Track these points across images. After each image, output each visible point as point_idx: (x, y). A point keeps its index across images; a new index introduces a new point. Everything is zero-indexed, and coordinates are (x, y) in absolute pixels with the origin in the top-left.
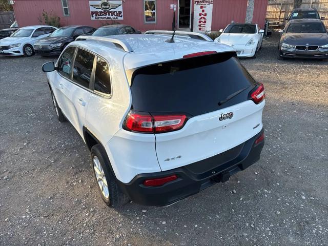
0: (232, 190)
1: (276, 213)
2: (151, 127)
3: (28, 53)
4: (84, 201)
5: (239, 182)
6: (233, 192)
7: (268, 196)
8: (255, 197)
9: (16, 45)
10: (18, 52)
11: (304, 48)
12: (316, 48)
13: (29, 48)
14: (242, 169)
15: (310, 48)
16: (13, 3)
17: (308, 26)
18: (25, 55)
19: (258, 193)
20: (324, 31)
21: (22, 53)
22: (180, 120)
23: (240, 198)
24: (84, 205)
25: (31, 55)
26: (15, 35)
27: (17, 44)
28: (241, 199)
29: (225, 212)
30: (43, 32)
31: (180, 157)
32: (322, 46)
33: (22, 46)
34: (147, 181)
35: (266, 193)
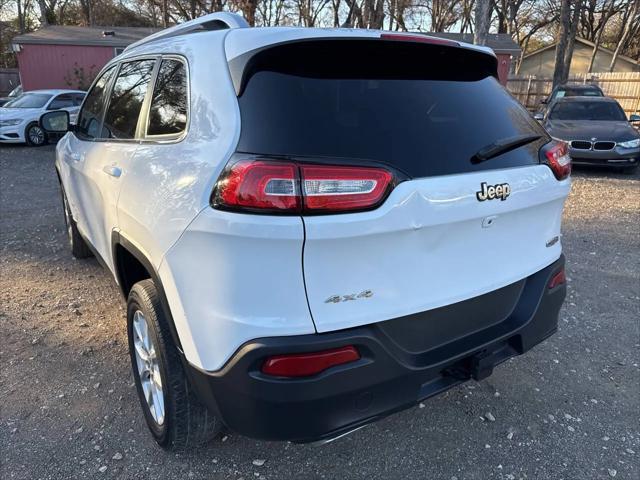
0: (483, 412)
1: (606, 472)
2: (294, 194)
3: (36, 140)
4: (100, 433)
5: (497, 394)
6: (487, 419)
7: (576, 429)
8: (544, 430)
9: (12, 122)
10: (16, 135)
11: (587, 146)
12: (610, 146)
13: (37, 130)
14: (520, 351)
15: (598, 146)
16: (19, 50)
17: (591, 107)
18: (29, 144)
19: (549, 421)
20: (622, 117)
21: (22, 139)
22: (375, 183)
23: (506, 434)
24: (98, 443)
25: (42, 145)
26: (13, 105)
27: (15, 120)
28: (510, 436)
29: (474, 470)
30: (72, 103)
31: (367, 294)
32: (623, 144)
33: (24, 124)
34: (272, 362)
35: (570, 423)
